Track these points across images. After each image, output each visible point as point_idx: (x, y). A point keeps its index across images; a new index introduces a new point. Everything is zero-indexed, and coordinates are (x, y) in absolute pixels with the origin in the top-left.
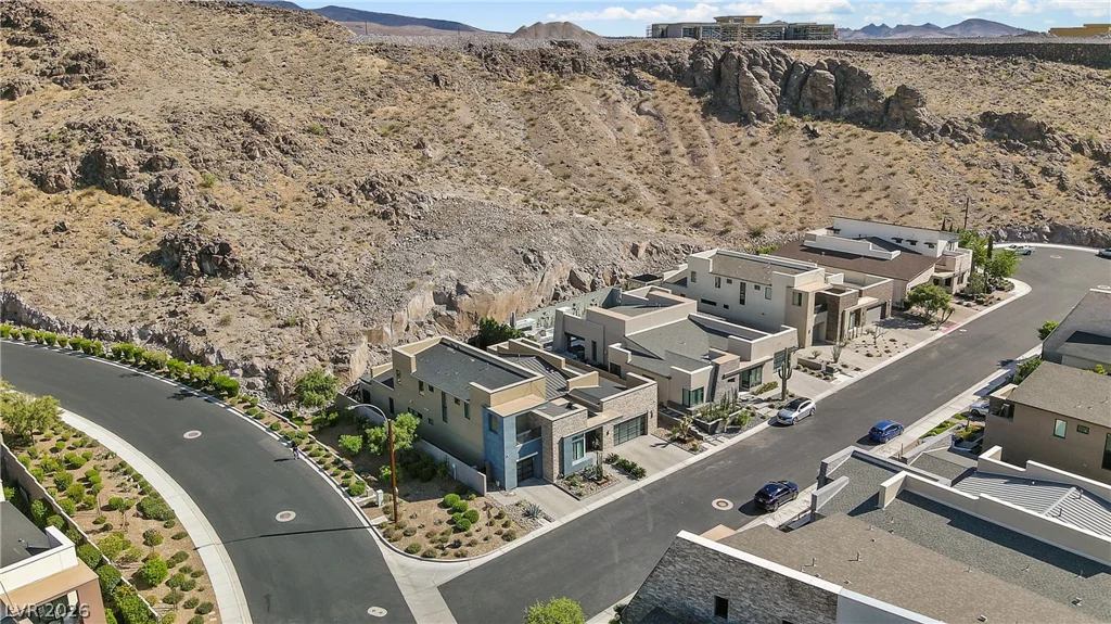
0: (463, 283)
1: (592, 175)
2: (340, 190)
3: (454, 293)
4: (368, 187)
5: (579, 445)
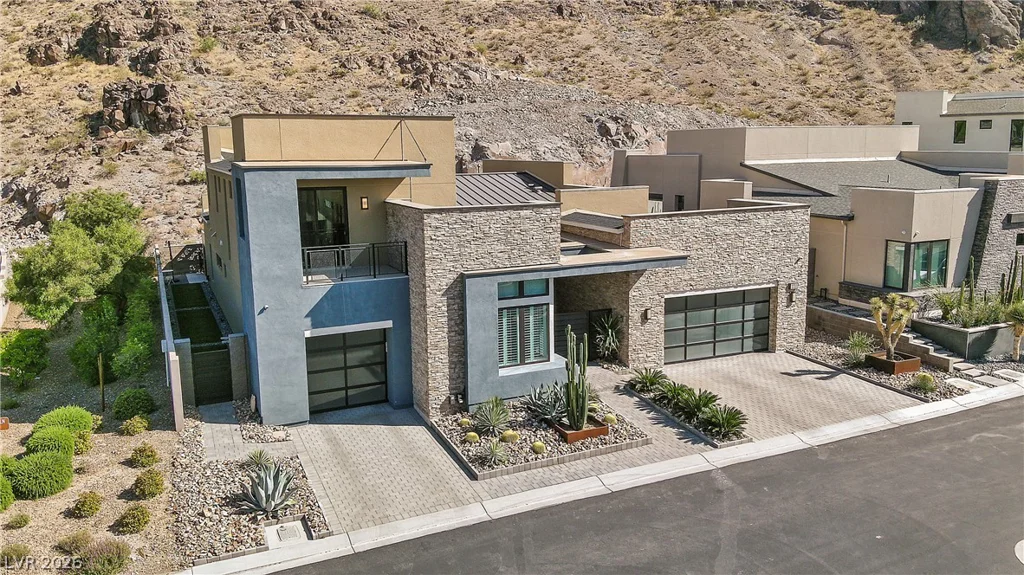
0: (481, 144)
1: (744, 94)
2: (370, 62)
3: (467, 157)
4: (407, 58)
5: (532, 318)
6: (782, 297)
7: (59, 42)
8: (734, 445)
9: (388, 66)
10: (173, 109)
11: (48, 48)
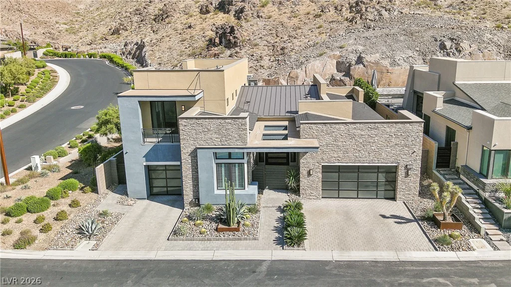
2: (336, 8)
5: (237, 169)
6: (401, 172)
7: (211, 4)
8: (294, 249)
9: (344, 9)
10: (236, 38)
11: (207, 6)
